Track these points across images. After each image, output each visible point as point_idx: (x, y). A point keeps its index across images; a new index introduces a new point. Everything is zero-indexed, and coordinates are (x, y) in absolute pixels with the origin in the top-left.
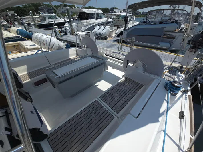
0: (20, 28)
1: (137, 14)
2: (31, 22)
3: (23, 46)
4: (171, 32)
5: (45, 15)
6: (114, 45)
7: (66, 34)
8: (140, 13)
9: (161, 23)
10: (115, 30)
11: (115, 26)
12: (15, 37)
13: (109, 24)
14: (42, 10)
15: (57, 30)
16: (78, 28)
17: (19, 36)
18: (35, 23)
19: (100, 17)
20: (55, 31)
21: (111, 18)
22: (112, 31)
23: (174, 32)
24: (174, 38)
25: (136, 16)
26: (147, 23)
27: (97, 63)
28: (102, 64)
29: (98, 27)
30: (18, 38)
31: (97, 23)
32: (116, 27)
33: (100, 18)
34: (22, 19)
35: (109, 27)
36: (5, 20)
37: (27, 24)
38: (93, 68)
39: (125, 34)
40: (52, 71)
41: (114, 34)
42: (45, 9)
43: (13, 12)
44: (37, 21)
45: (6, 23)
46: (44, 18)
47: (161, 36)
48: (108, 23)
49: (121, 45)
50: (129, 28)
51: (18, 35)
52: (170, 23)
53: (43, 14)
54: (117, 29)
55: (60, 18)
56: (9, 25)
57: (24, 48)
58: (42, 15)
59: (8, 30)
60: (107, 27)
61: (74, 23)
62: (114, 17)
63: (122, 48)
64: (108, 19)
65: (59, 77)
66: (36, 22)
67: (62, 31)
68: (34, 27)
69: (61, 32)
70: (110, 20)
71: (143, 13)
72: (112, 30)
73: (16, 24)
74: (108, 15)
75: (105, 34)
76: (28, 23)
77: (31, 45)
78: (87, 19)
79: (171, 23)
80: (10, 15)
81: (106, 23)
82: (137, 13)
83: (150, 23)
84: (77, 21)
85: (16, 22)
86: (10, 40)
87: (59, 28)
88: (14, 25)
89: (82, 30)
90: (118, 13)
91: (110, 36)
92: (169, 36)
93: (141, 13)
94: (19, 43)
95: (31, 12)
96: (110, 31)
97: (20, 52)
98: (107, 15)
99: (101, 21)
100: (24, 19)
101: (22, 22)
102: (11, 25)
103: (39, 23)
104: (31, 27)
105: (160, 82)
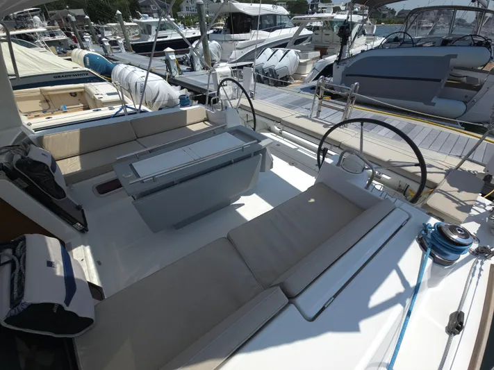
0: (92, 51)
1: (384, 16)
2: (118, 37)
3: (92, 94)
4: (473, 69)
5: (151, 20)
6: (304, 101)
7: (192, 69)
8: (393, 12)
9: (445, 43)
10: (315, 61)
11: (316, 49)
12: (79, 73)
13: (301, 44)
14: (145, 7)
15: (173, 57)
16: (222, 53)
17: (89, 70)
18: (126, 39)
19: (281, 24)
20: (167, 61)
21: (310, 28)
22: (305, 64)
23: (481, 71)
24: (478, 89)
25: (379, 22)
26: (404, 42)
27: (243, 150)
28: (256, 153)
29: (269, 51)
30: (87, 74)
31: (269, 40)
32: (318, 53)
33: (281, 28)
34: (102, 29)
35: (297, 53)
36: (63, 30)
37: (110, 42)
38: (230, 163)
39: (338, 72)
40: (131, 165)
41: (308, 72)
42: (152, 6)
43: (80, 12)
44: (134, 34)
45: (65, 37)
46: (147, 29)
47: (439, 81)
48: (298, 41)
49: (320, 105)
50: (352, 57)
51: (87, 69)
52: (470, 45)
53: (146, 18)
54: (321, 57)
55: (185, 28)
56: (71, 42)
57: (94, 99)
58: (143, 21)
59: (66, 56)
60: (292, 52)
61: (214, 42)
62: (319, 24)
63: (320, 111)
64: (299, 31)
65: (142, 182)
66: (130, 38)
67: (185, 60)
68: (124, 51)
69: (180, 62)
70: (305, 32)
71: (402, 12)
72: (305, 60)
73: (87, 40)
74: (301, 19)
75: (285, 69)
76: (112, 39)
77: (109, 94)
78: (247, 31)
79: (474, 45)
80: (74, 19)
81: (293, 41)
82: (384, 12)
83: (413, 43)
84: (221, 37)
85: (87, 37)
86: (69, 78)
87: (176, 53)
88: (84, 43)
89: (231, 59)
90: (328, 15)
91: (297, 75)
92: (464, 80)
93: (396, 14)
94: (84, 88)
95: (118, 12)
96: (300, 64)
97: (86, 108)
98: (297, 19)
99: (282, 37)
100: (107, 29)
101: (100, 36)
102: (76, 42)
103: (137, 41)
104: (119, 49)
105: (407, 220)
